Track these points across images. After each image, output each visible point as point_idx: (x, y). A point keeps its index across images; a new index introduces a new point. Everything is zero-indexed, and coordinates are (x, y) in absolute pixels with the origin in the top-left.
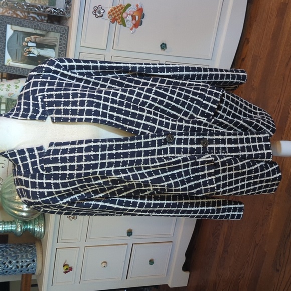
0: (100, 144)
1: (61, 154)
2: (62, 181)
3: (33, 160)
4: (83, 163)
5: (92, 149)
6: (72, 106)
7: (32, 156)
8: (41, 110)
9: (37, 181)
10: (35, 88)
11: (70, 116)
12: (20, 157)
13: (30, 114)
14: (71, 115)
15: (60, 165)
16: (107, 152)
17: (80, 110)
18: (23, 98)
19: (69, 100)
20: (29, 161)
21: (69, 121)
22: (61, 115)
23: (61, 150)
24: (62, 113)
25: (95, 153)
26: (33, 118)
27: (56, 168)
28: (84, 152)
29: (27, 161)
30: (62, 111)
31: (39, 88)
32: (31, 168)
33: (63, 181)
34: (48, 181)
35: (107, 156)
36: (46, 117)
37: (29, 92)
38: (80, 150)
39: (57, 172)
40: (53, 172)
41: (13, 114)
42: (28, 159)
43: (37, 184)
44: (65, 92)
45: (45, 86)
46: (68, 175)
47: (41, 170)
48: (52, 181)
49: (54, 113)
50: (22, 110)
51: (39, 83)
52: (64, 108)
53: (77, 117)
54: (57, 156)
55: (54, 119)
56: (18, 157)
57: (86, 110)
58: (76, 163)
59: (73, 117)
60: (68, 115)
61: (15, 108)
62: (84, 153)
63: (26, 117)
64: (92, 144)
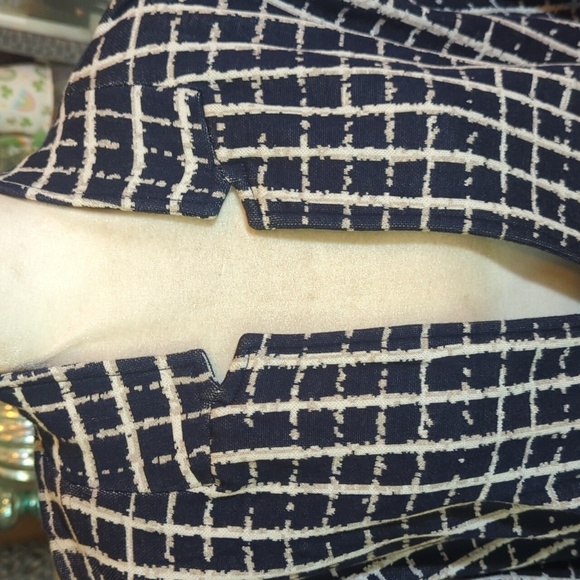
0: (502, 346)
1: (302, 397)
2: (297, 535)
3: (149, 423)
4: (420, 447)
5: (467, 372)
6: (356, 144)
7: (148, 403)
8: (190, 163)
9: (170, 529)
10: (154, 49)
11: (345, 199)
12: (80, 408)
13: (134, 181)
14: (351, 190)
15: (295, 453)
16: (532, 386)
17: (399, 166)
18: (90, 96)
19: (338, 111)
20: (128, 427)
21: (346, 223)
22: (298, 188)
23: (299, 377)
24: (306, 182)
25: (478, 395)
26: (151, 202)
27: (275, 471)
28: (424, 388)
29: (120, 429)
30: (304, 168)
31: (173, 47)
32: (137, 466)
33: (306, 533)
34: (228, 533)
35: (534, 410)
36: (221, 201)
37: (123, 65)
38: (404, 377)
39: (275, 488)
40: (253, 489)
41: (44, 180)
42: (125, 414)
43: (170, 543)
44: (314, 72)
45: (205, 38)
46: (336, 504)
47: (191, 479)
48: (248, 534)
49: (261, 178)
50: (90, 159)
51: (173, 24)
52: (314, 152)
53: (387, 200)
54: (280, 407)
55: (264, 208)
56: (70, 403)
57: (431, 165)
58: (380, 448)
59: (366, 200)
60: (338, 190)
61: (53, 147)
62: (426, 397)
63: (116, 197)
64: (467, 348)
